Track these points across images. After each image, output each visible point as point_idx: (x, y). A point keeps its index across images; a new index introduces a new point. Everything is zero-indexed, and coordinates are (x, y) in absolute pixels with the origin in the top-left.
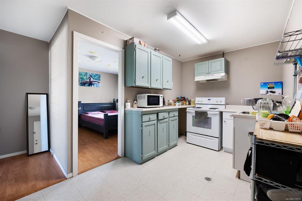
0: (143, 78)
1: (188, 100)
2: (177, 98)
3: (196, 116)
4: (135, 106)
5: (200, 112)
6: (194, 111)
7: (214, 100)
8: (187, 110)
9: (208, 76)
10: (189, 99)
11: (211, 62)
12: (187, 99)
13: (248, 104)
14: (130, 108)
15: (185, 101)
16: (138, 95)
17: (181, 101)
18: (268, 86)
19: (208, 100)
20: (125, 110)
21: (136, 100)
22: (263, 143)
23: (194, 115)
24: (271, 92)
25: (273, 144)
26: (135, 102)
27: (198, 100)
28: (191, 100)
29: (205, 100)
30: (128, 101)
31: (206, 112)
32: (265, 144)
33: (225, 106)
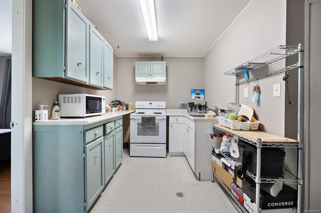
0: (78, 65)
1: (125, 104)
2: (112, 101)
3: (143, 123)
4: (56, 115)
5: (147, 117)
6: (140, 118)
7: (155, 104)
8: (131, 117)
9: (150, 78)
10: (126, 102)
11: (153, 63)
12: (124, 102)
13: (183, 107)
14: (47, 120)
15: (121, 106)
16: (61, 97)
17: (117, 105)
18: (196, 93)
19: (150, 104)
20: (33, 126)
21: (58, 104)
22: (266, 145)
23: (140, 121)
24: (198, 97)
25: (273, 145)
26: (57, 108)
27: (138, 104)
28: (128, 104)
29: (146, 104)
30: (42, 106)
31: (154, 117)
32: (268, 146)
33: (165, 110)
